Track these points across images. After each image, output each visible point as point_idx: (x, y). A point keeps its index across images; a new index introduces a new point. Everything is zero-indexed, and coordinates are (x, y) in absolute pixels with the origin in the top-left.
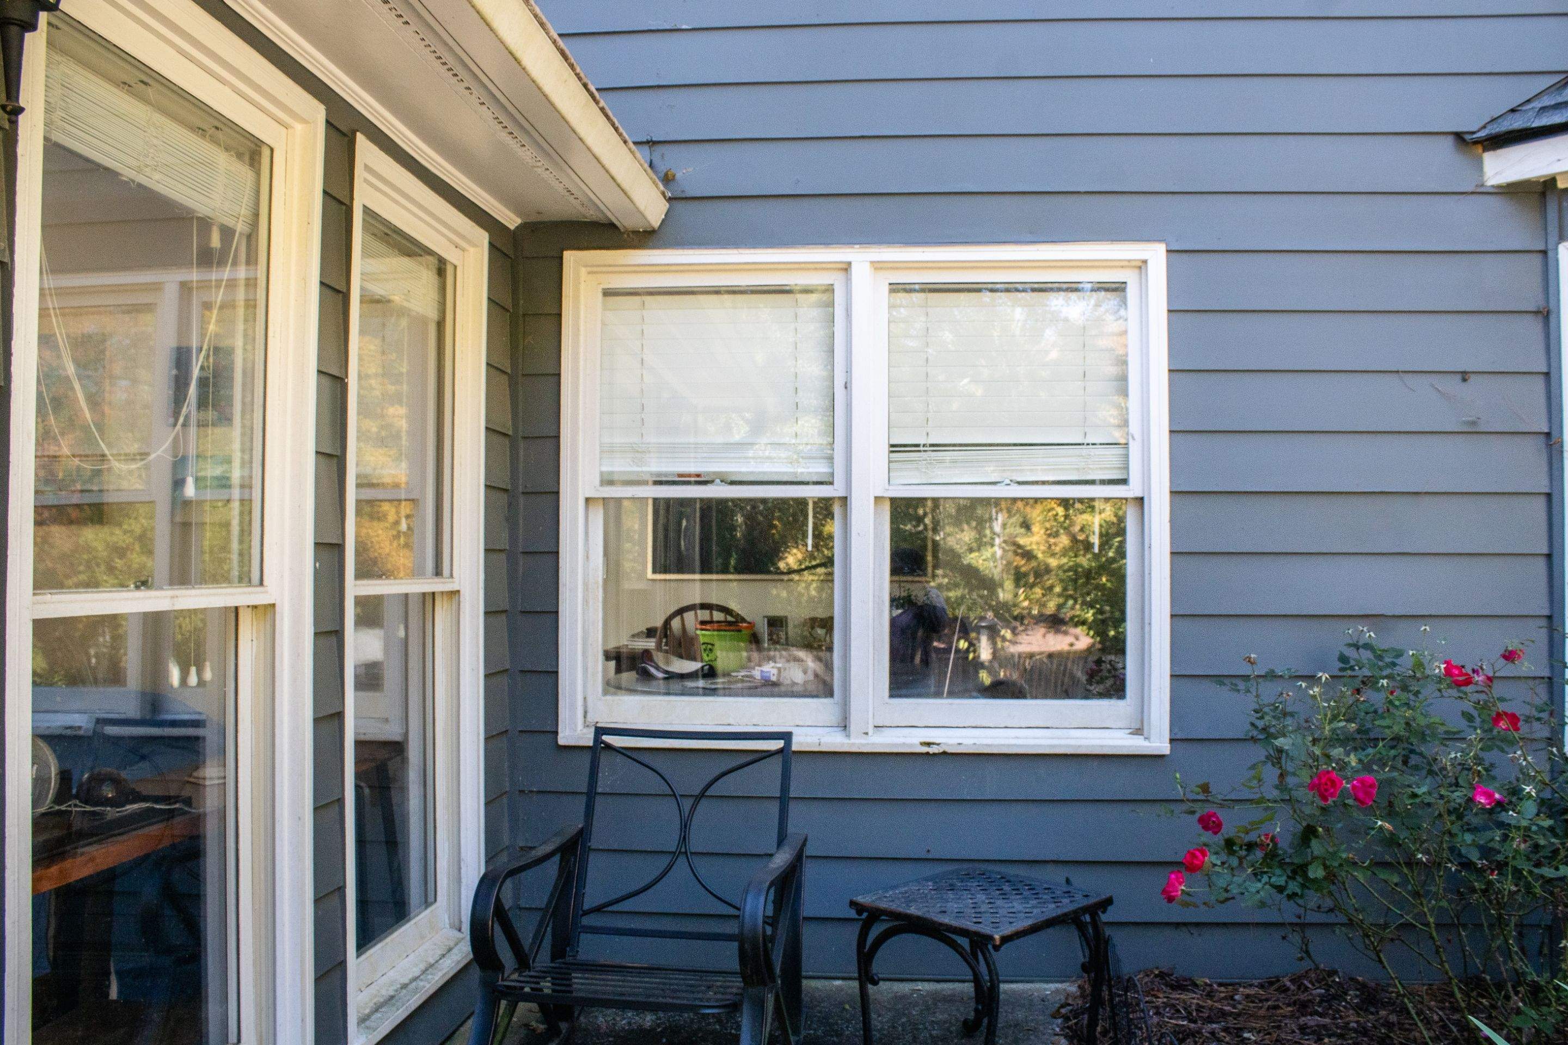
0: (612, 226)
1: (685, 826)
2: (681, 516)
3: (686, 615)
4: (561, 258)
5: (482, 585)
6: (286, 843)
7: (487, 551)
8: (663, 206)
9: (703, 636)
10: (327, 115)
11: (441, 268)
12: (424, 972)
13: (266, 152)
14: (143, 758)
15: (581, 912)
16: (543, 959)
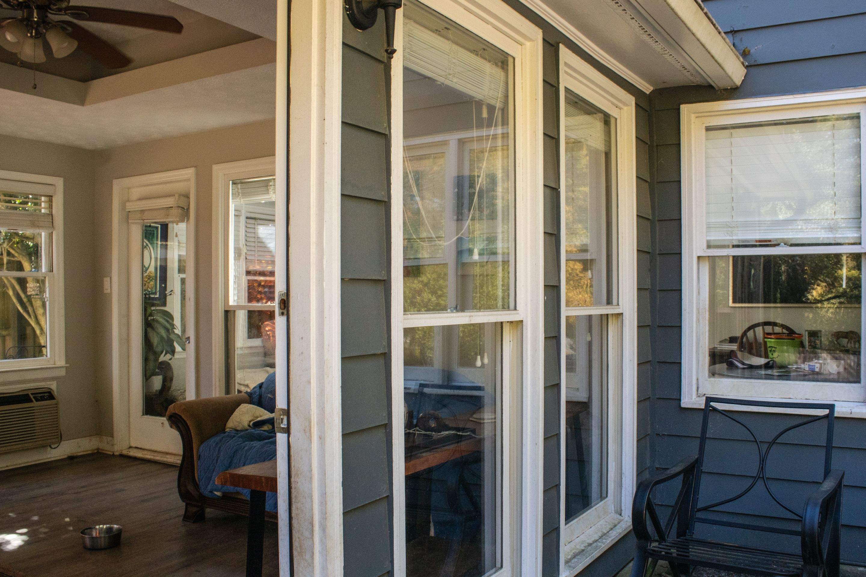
0: (710, 87)
1: (763, 461)
2: (751, 266)
3: (757, 329)
4: (679, 109)
5: (636, 310)
6: (529, 457)
7: (639, 289)
8: (743, 71)
9: (771, 342)
10: (543, 35)
11: (607, 119)
12: (601, 537)
13: (510, 60)
14: (445, 406)
15: (696, 510)
16: (672, 536)
